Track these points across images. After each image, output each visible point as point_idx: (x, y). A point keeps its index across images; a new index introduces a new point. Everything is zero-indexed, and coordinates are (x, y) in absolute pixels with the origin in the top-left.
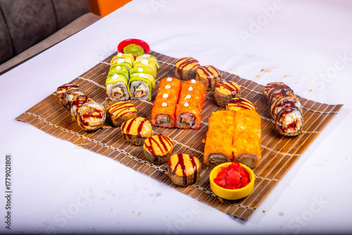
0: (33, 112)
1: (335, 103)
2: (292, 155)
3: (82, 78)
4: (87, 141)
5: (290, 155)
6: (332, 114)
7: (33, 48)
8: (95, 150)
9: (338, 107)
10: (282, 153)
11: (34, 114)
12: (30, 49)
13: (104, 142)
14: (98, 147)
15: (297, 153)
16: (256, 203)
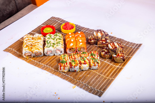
1: (139, 43)
2: (120, 67)
3: (32, 32)
4: (32, 61)
6: (138, 48)
7: (7, 20)
8: (35, 65)
9: (140, 45)
10: (116, 66)
11: (11, 49)
12: (5, 21)
13: (39, 62)
14: (37, 64)
15: (122, 66)
16: (104, 90)
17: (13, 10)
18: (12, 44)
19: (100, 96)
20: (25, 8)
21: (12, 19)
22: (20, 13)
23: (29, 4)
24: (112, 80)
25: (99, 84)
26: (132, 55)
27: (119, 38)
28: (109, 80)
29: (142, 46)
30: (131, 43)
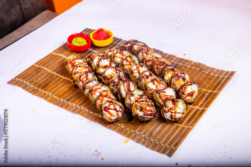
0: (19, 78)
1: (230, 70)
2: (201, 109)
3: (54, 53)
4: (56, 99)
5: (200, 108)
6: (228, 79)
7: (7, 36)
8: (61, 106)
9: (232, 73)
10: (194, 107)
11: (20, 80)
13: (68, 100)
14: (64, 104)
15: (205, 107)
16: (177, 145)
17: (17, 20)
18: (22, 73)
19: (170, 155)
20: (36, 17)
21: (15, 33)
22: (28, 24)
23: (43, 10)
24: (189, 129)
25: (167, 135)
26: (220, 90)
27: (198, 62)
28: (184, 129)
29: (235, 75)
30: (218, 70)
